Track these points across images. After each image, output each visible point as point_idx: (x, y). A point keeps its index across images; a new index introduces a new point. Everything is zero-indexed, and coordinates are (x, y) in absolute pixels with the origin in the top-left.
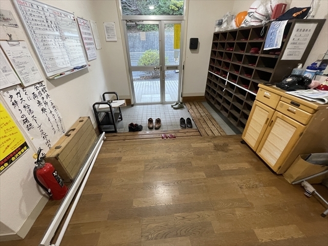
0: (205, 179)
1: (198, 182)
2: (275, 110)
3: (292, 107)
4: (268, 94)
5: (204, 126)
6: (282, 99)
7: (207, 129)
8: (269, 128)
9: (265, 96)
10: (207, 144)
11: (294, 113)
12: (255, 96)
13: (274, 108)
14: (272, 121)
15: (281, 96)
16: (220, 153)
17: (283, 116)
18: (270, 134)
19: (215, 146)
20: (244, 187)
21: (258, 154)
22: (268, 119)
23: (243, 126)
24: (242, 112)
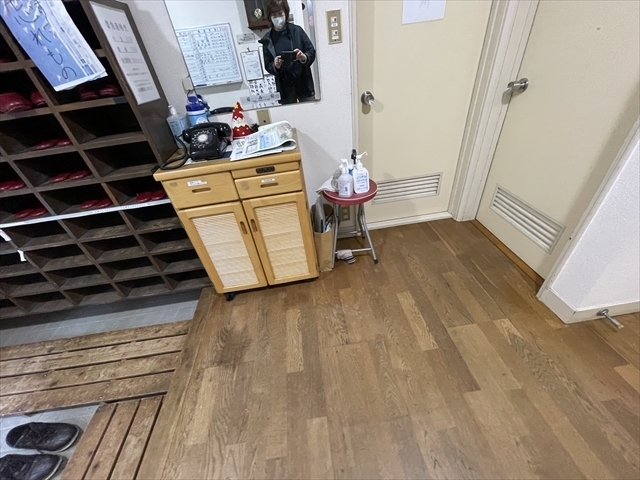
0: (330, 422)
1: (341, 446)
2: (240, 200)
3: (265, 179)
4: (198, 183)
5: (103, 374)
6: (234, 174)
7: (123, 371)
8: (256, 234)
9: (194, 191)
10: (206, 386)
11: (276, 184)
12: (170, 205)
13: (237, 198)
14: (252, 221)
15: (230, 171)
16: (247, 358)
17: (262, 201)
18: (266, 241)
19: (222, 361)
20: (345, 336)
21: (276, 283)
22: (242, 223)
23: (201, 273)
24: (154, 256)
